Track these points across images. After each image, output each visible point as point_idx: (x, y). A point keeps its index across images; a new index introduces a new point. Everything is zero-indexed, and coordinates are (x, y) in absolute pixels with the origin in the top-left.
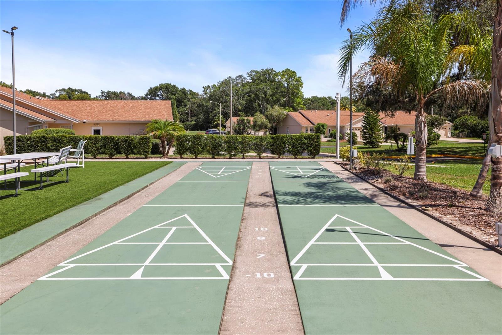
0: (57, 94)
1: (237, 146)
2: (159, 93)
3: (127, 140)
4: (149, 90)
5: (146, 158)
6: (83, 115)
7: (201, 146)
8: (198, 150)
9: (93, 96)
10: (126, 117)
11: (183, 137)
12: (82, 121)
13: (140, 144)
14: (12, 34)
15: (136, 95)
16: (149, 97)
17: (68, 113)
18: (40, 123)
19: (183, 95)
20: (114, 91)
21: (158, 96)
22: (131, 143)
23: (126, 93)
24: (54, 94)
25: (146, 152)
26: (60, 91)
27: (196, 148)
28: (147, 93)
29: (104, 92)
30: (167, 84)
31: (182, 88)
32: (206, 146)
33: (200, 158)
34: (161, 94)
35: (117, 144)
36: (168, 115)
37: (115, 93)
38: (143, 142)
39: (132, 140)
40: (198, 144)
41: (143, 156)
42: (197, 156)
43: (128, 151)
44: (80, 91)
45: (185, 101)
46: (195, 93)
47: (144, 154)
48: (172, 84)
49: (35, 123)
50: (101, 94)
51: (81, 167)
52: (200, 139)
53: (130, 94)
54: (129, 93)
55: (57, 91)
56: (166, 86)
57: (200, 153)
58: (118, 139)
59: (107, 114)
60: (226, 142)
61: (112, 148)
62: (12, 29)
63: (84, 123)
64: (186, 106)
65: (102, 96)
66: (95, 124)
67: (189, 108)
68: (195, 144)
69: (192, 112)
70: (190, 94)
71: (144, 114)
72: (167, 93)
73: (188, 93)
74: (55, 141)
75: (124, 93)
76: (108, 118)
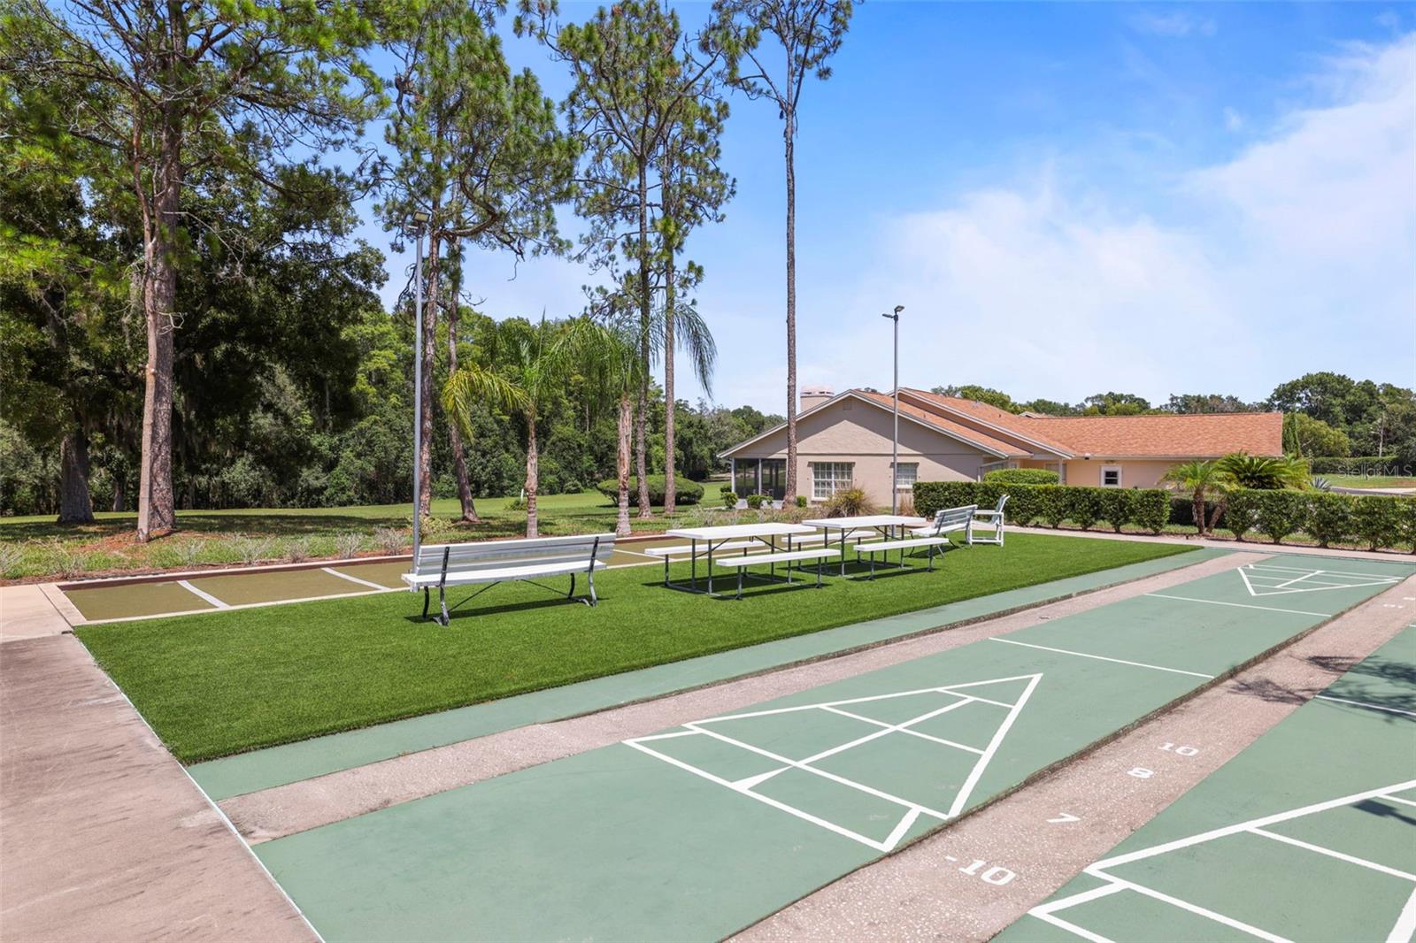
0: (1089, 405)
1: (1395, 522)
2: (1302, 395)
3: (1117, 496)
4: (1277, 391)
5: (1157, 534)
6: (1086, 445)
7: (1289, 517)
8: (1281, 526)
9: (1154, 406)
10: (1172, 448)
11: (1243, 495)
12: (1082, 455)
13: (1142, 506)
14: (896, 318)
15: (1246, 400)
16: (1277, 403)
17: (1059, 441)
18: (999, 459)
19: (1367, 397)
20: (1196, 395)
21: (1299, 400)
22: (1124, 503)
23: (1224, 397)
24: (1082, 406)
25: (1155, 522)
26: (1092, 399)
27: (1275, 521)
28: (1272, 396)
29: (1176, 398)
30: (1323, 373)
31: (1363, 381)
32: (1302, 517)
33: (1285, 545)
34: (1307, 396)
35: (1097, 503)
36: (1271, 443)
37: (1199, 399)
38: (1148, 501)
39: (1126, 497)
40: (1280, 512)
41: (1149, 530)
42: (1279, 538)
43: (1118, 519)
44: (1132, 399)
45: (1372, 409)
46: (1399, 391)
47: (1151, 526)
48: (1336, 374)
49: (993, 460)
50: (1169, 402)
51: (999, 545)
52: (1286, 501)
53: (1233, 400)
54: (1231, 398)
55: (1087, 400)
56: (1320, 379)
57: (1288, 532)
58: (1099, 494)
59: (1132, 442)
60: (1358, 512)
61: (1086, 512)
62: (896, 311)
63: (1087, 458)
64: (1375, 420)
65: (1172, 405)
66: (1107, 462)
67: (1381, 424)
68: (1272, 512)
69: (1391, 434)
70: (1386, 394)
71: (1214, 441)
72: (1324, 393)
73: (1381, 391)
74: (986, 493)
75: (1219, 398)
76: (1134, 450)
